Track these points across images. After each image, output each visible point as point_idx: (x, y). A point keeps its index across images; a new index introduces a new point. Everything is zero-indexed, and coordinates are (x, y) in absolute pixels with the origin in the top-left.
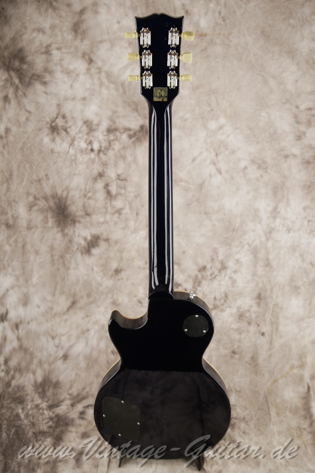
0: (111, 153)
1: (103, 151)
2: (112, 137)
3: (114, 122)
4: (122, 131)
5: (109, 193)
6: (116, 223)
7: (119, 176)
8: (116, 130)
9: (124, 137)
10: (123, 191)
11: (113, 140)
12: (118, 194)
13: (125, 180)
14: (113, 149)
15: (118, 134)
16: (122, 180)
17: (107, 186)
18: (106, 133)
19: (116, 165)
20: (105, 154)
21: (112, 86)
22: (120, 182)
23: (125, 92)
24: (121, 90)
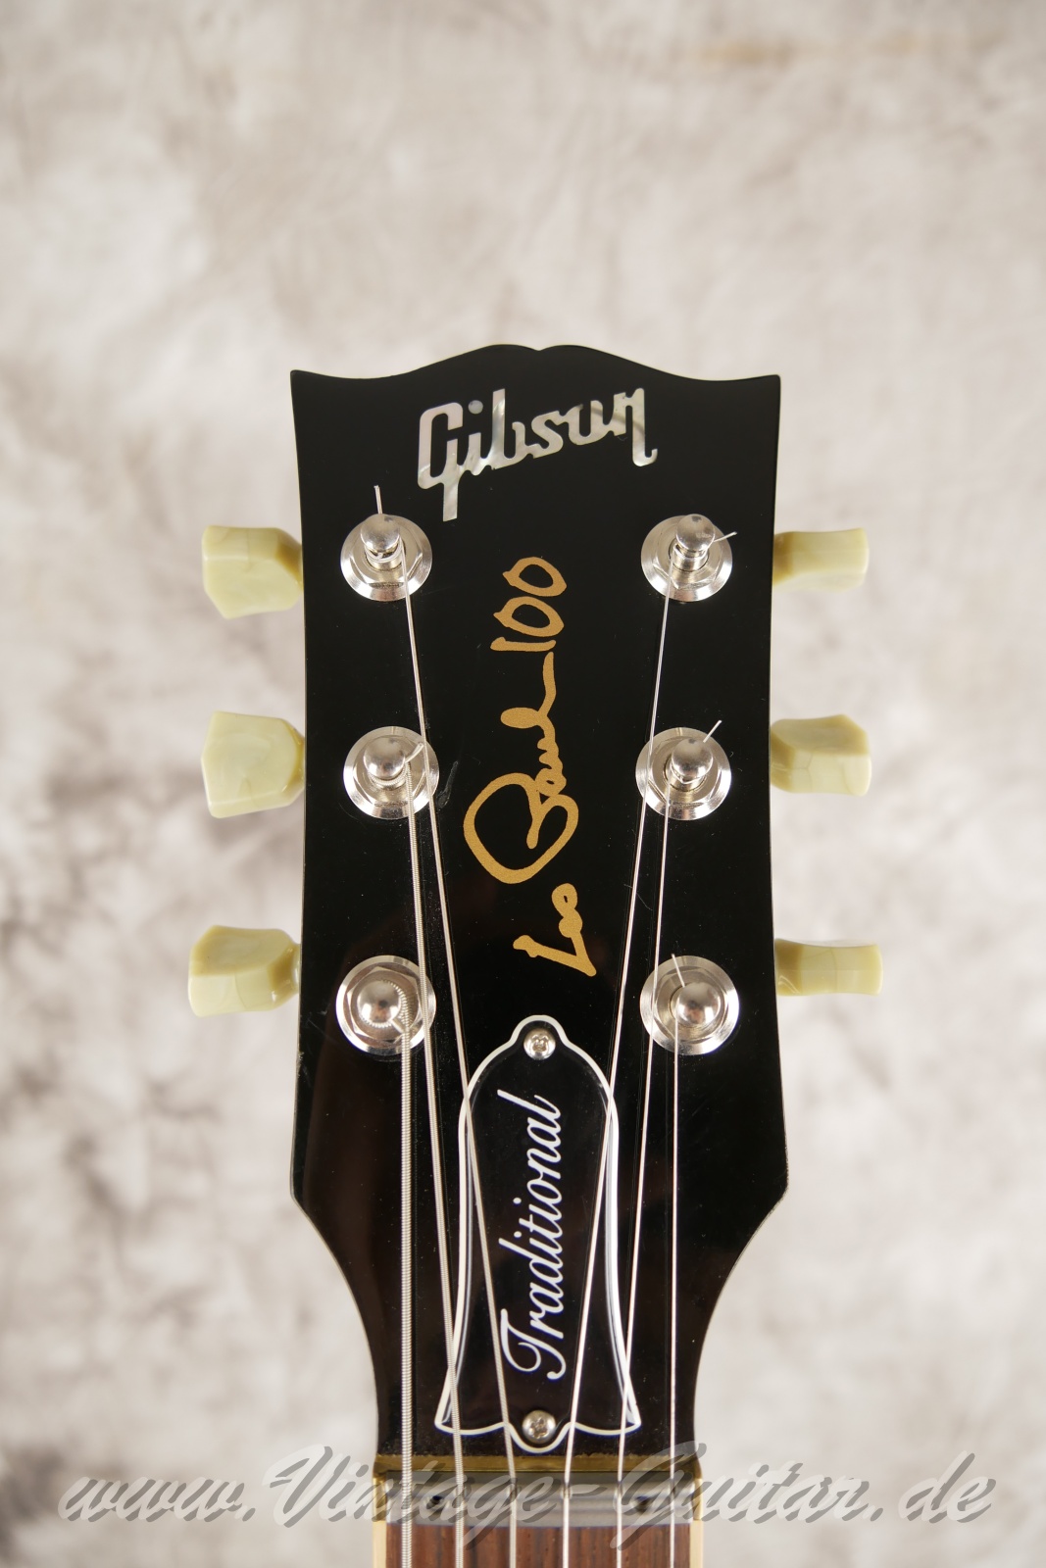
0: (89, 943)
1: (35, 933)
2: (87, 835)
3: (97, 734)
4: (158, 792)
5: (99, 1194)
6: (163, 1377)
7: (159, 1097)
8: (110, 785)
9: (178, 833)
10: (195, 1184)
11: (99, 857)
12: (160, 1204)
13: (206, 1111)
14: (107, 918)
15: (129, 811)
16: (184, 1115)
17: (81, 1151)
18: (40, 810)
19: (132, 1019)
20: (53, 950)
21: (59, 473)
22: (169, 1131)
23: (156, 516)
24: (127, 500)
